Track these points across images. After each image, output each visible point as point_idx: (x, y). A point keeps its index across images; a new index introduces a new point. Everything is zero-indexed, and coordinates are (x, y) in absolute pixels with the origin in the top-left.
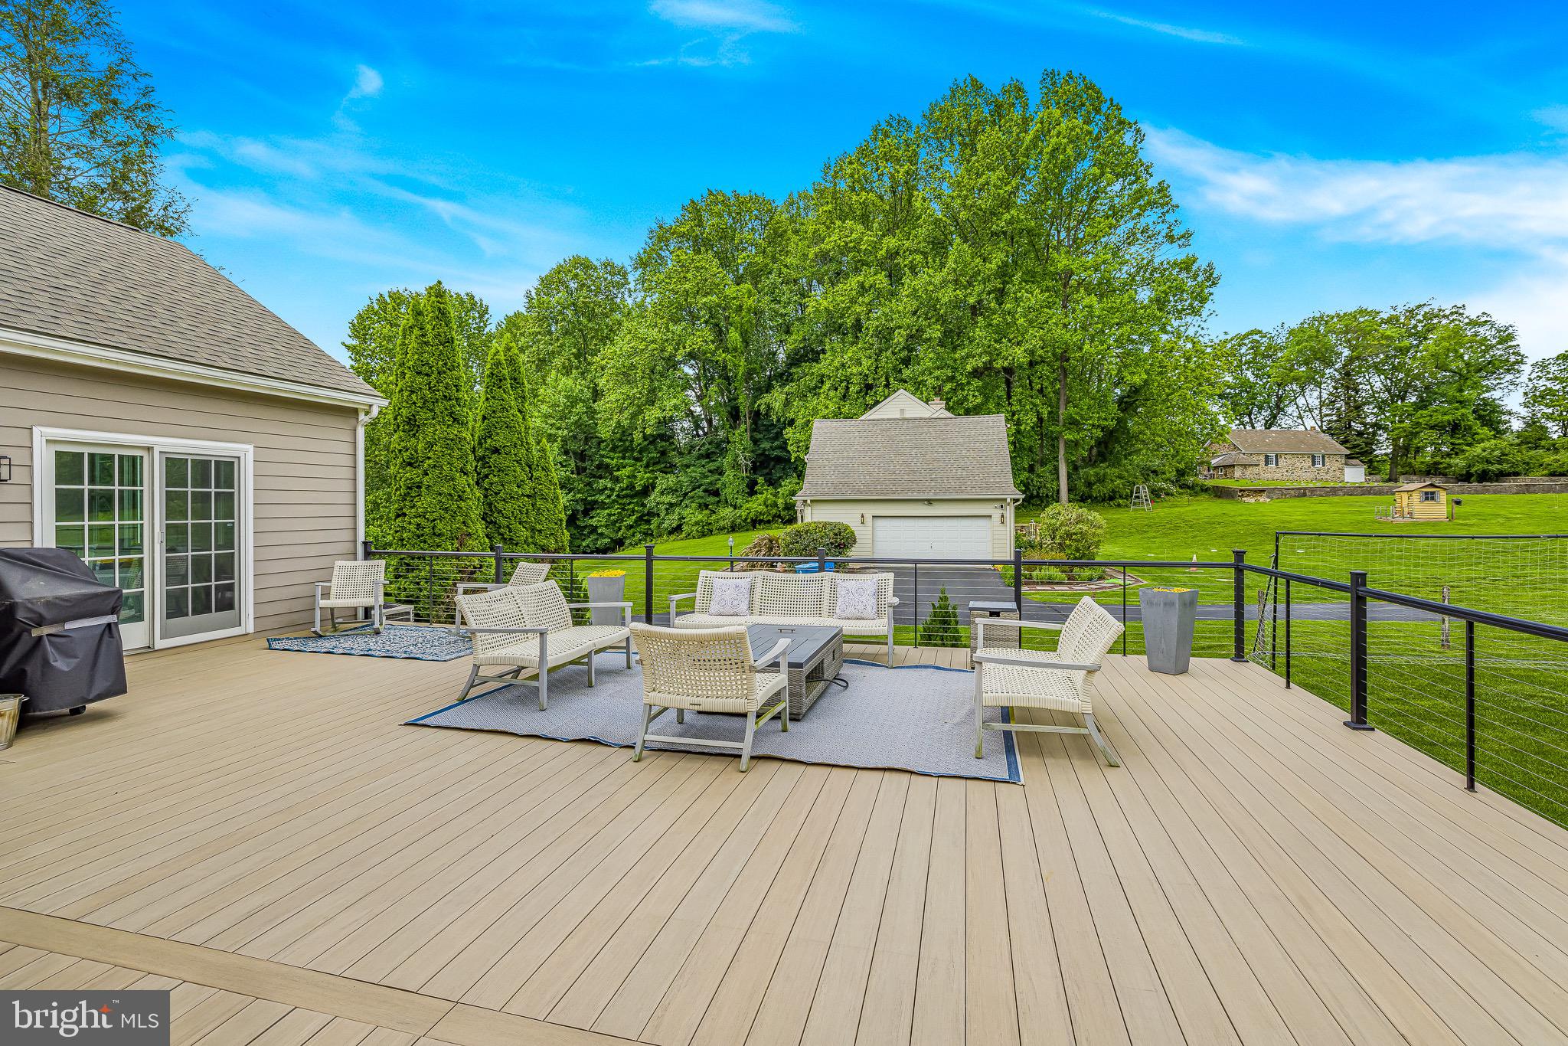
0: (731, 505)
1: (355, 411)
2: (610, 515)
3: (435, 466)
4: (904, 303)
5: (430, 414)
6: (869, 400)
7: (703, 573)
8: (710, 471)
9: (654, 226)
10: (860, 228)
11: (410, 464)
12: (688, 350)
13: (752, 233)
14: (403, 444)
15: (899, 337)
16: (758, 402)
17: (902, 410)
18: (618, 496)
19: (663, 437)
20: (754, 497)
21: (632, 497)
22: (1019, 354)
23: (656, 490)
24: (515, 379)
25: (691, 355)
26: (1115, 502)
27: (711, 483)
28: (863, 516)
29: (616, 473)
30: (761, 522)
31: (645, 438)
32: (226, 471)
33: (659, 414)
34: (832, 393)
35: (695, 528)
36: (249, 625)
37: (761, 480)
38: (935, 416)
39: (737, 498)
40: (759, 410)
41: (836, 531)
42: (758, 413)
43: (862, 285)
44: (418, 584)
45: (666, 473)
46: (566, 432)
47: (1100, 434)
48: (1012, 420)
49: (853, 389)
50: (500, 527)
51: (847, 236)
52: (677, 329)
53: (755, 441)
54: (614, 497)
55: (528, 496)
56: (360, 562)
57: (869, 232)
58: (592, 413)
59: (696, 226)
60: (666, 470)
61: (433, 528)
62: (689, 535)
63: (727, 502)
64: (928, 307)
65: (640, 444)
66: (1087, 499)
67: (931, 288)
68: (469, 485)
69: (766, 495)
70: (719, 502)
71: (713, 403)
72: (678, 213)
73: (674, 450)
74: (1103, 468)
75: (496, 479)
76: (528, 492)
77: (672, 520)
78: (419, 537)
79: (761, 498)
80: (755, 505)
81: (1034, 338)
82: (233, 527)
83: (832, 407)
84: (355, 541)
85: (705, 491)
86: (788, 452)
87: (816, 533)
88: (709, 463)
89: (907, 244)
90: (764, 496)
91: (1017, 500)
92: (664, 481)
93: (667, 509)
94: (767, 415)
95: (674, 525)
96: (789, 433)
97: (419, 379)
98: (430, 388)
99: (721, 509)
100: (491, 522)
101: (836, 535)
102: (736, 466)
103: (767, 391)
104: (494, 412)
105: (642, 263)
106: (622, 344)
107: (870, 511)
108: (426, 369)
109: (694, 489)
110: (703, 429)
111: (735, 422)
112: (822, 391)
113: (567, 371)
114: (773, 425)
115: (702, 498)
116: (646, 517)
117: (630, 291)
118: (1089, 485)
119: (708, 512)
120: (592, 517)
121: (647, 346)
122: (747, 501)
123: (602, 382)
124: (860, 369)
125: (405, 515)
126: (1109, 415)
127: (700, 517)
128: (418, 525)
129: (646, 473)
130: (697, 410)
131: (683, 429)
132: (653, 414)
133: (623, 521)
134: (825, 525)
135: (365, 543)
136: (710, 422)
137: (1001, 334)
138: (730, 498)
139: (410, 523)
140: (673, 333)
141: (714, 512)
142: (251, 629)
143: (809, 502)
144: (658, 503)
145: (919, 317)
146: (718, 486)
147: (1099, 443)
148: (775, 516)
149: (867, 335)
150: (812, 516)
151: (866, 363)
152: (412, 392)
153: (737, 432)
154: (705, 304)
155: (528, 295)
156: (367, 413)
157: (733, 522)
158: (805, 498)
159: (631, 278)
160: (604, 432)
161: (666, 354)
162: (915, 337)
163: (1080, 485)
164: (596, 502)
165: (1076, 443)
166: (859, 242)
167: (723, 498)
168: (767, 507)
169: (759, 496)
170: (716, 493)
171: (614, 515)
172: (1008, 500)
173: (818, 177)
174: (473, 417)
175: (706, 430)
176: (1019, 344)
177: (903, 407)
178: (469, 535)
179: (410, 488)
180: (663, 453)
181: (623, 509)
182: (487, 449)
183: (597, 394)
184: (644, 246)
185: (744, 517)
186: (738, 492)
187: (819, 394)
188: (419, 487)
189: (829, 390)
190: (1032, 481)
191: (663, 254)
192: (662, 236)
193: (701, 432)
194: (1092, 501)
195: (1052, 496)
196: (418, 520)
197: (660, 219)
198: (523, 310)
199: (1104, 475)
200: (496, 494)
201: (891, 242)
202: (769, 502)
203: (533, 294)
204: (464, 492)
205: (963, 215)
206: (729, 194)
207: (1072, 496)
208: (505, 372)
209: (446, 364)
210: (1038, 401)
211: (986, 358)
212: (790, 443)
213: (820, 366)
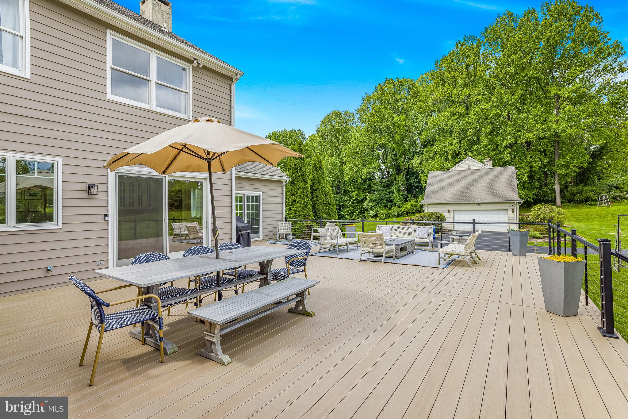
0: (397, 206)
1: (283, 182)
2: (349, 210)
3: (299, 195)
4: (473, 117)
5: (298, 180)
6: (457, 160)
7: (378, 225)
8: (388, 192)
9: (364, 96)
10: (451, 87)
11: (292, 195)
12: (378, 144)
13: (404, 94)
14: (291, 189)
15: (470, 133)
16: (408, 164)
17: (469, 166)
18: (352, 203)
19: (370, 179)
20: (407, 203)
21: (357, 203)
22: (531, 136)
23: (367, 200)
24: (321, 167)
25: (380, 146)
26: (589, 203)
27: (389, 197)
28: (449, 210)
29: (351, 194)
30: (410, 213)
31: (362, 179)
32: (257, 199)
33: (368, 171)
34: (440, 159)
35: (382, 216)
36: (262, 238)
37: (410, 196)
38: (483, 168)
39: (400, 203)
40: (409, 167)
41: (437, 216)
42: (408, 168)
43: (453, 112)
44: (295, 230)
45: (371, 193)
46: (332, 179)
47: (578, 170)
48: (527, 166)
49: (449, 156)
50: (317, 214)
51: (445, 92)
52: (374, 136)
53: (408, 180)
54: (350, 203)
55: (325, 204)
56: (284, 222)
57: (456, 89)
58: (341, 171)
59: (381, 94)
60: (370, 192)
61: (299, 213)
62: (380, 218)
63: (396, 205)
64: (484, 120)
65: (360, 182)
66: (572, 201)
67: (485, 111)
68: (309, 201)
69: (412, 202)
70: (392, 205)
71: (389, 165)
72: (374, 90)
73: (374, 184)
74: (581, 187)
75: (315, 199)
76: (325, 203)
77: (374, 212)
78: (295, 216)
79: (410, 203)
80: (407, 206)
81: (539, 129)
82: (258, 213)
83: (440, 164)
84: (283, 217)
85: (386, 200)
86: (421, 184)
87: (429, 216)
88: (388, 189)
89: (474, 92)
90: (411, 202)
91: (521, 203)
92: (370, 196)
93: (371, 208)
94: (412, 168)
95: (374, 214)
96: (421, 176)
97: (295, 170)
98: (298, 172)
99: (393, 208)
100: (314, 212)
101: (437, 217)
102: (399, 190)
103: (412, 159)
104: (315, 178)
105: (360, 111)
106: (353, 144)
107: (452, 208)
108: (296, 167)
109: (382, 200)
110: (385, 175)
111: (399, 172)
112: (436, 158)
113: (332, 155)
114: (415, 173)
115: (385, 203)
116: (363, 212)
117: (355, 122)
118: (574, 195)
119: (388, 209)
120: (342, 211)
121: (362, 144)
122: (404, 205)
123: (345, 159)
124: (452, 148)
125: (291, 210)
126: (584, 161)
127: (384, 211)
128: (295, 213)
129: (362, 194)
130: (383, 167)
131: (378, 176)
132: (365, 171)
133: (354, 213)
134: (432, 214)
135: (285, 217)
136: (388, 173)
137: (521, 128)
138: (397, 203)
139: (293, 212)
140: (372, 138)
141: (390, 209)
142: (262, 239)
143: (426, 204)
144: (368, 205)
145: (480, 123)
146: (392, 198)
147: (579, 175)
148: (416, 210)
149: (455, 133)
150: (428, 210)
151: (455, 145)
152: (293, 174)
153: (399, 176)
154: (385, 126)
155: (317, 128)
156: (285, 182)
157: (398, 213)
158: (425, 203)
159: (356, 117)
160: (346, 178)
161: (370, 147)
162: (478, 132)
163: (567, 194)
164: (343, 205)
165: (565, 175)
166: (450, 94)
167: (394, 203)
168: (413, 207)
169: (409, 202)
170: (391, 201)
171: (351, 210)
172: (515, 203)
173: (432, 67)
174: (309, 180)
175: (387, 176)
176: (531, 132)
177: (469, 164)
178: (309, 216)
179: (293, 202)
180: (370, 185)
181: (354, 208)
182: (313, 190)
183: (343, 163)
184: (361, 104)
185: (402, 211)
186: (400, 201)
187: (435, 159)
188: (295, 202)
189: (439, 157)
190: (540, 193)
191: (368, 107)
192: (367, 100)
193: (385, 177)
194: (575, 203)
195: (551, 200)
196: (295, 211)
197: (367, 93)
198: (316, 134)
199: (582, 190)
200: (316, 203)
201: (466, 92)
202: (413, 205)
203: (319, 127)
204: (307, 203)
205: (501, 76)
206: (395, 79)
207: (563, 200)
208: (318, 165)
209: (302, 165)
210: (541, 157)
211: (513, 140)
212: (422, 180)
213: (435, 147)
